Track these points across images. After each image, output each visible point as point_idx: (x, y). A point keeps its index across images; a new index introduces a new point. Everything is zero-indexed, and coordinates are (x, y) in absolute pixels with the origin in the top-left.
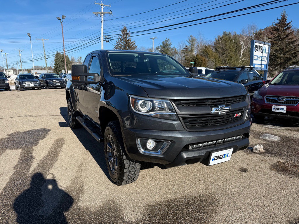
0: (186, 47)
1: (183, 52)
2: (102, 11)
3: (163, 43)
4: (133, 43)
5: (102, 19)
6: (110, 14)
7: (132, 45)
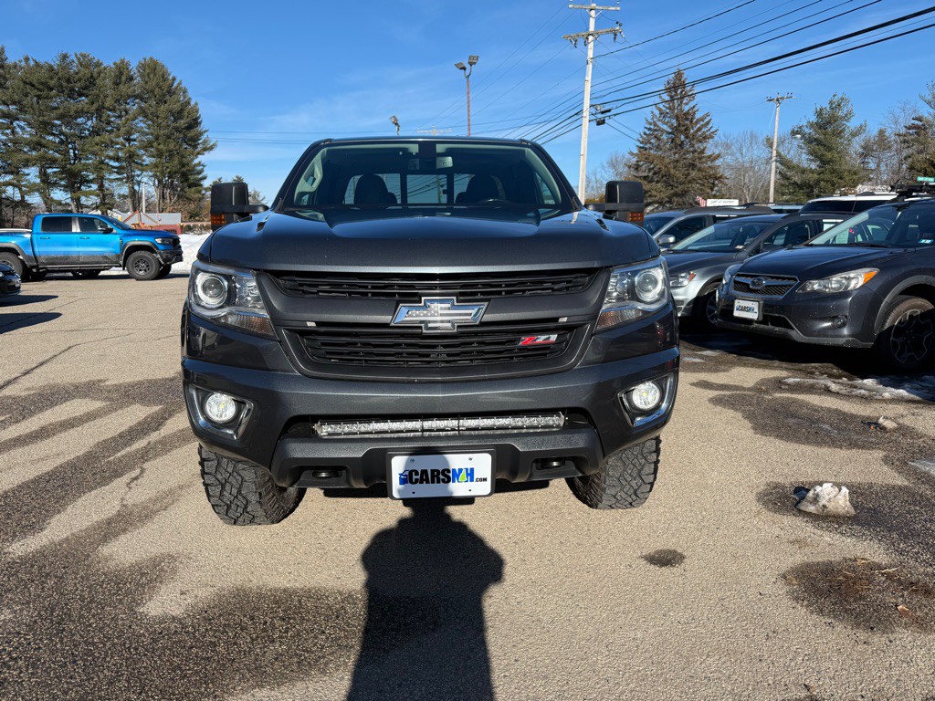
0: (916, 122)
1: (905, 142)
2: (592, 28)
3: (819, 113)
4: (702, 120)
5: (591, 54)
6: (616, 35)
7: (699, 129)
